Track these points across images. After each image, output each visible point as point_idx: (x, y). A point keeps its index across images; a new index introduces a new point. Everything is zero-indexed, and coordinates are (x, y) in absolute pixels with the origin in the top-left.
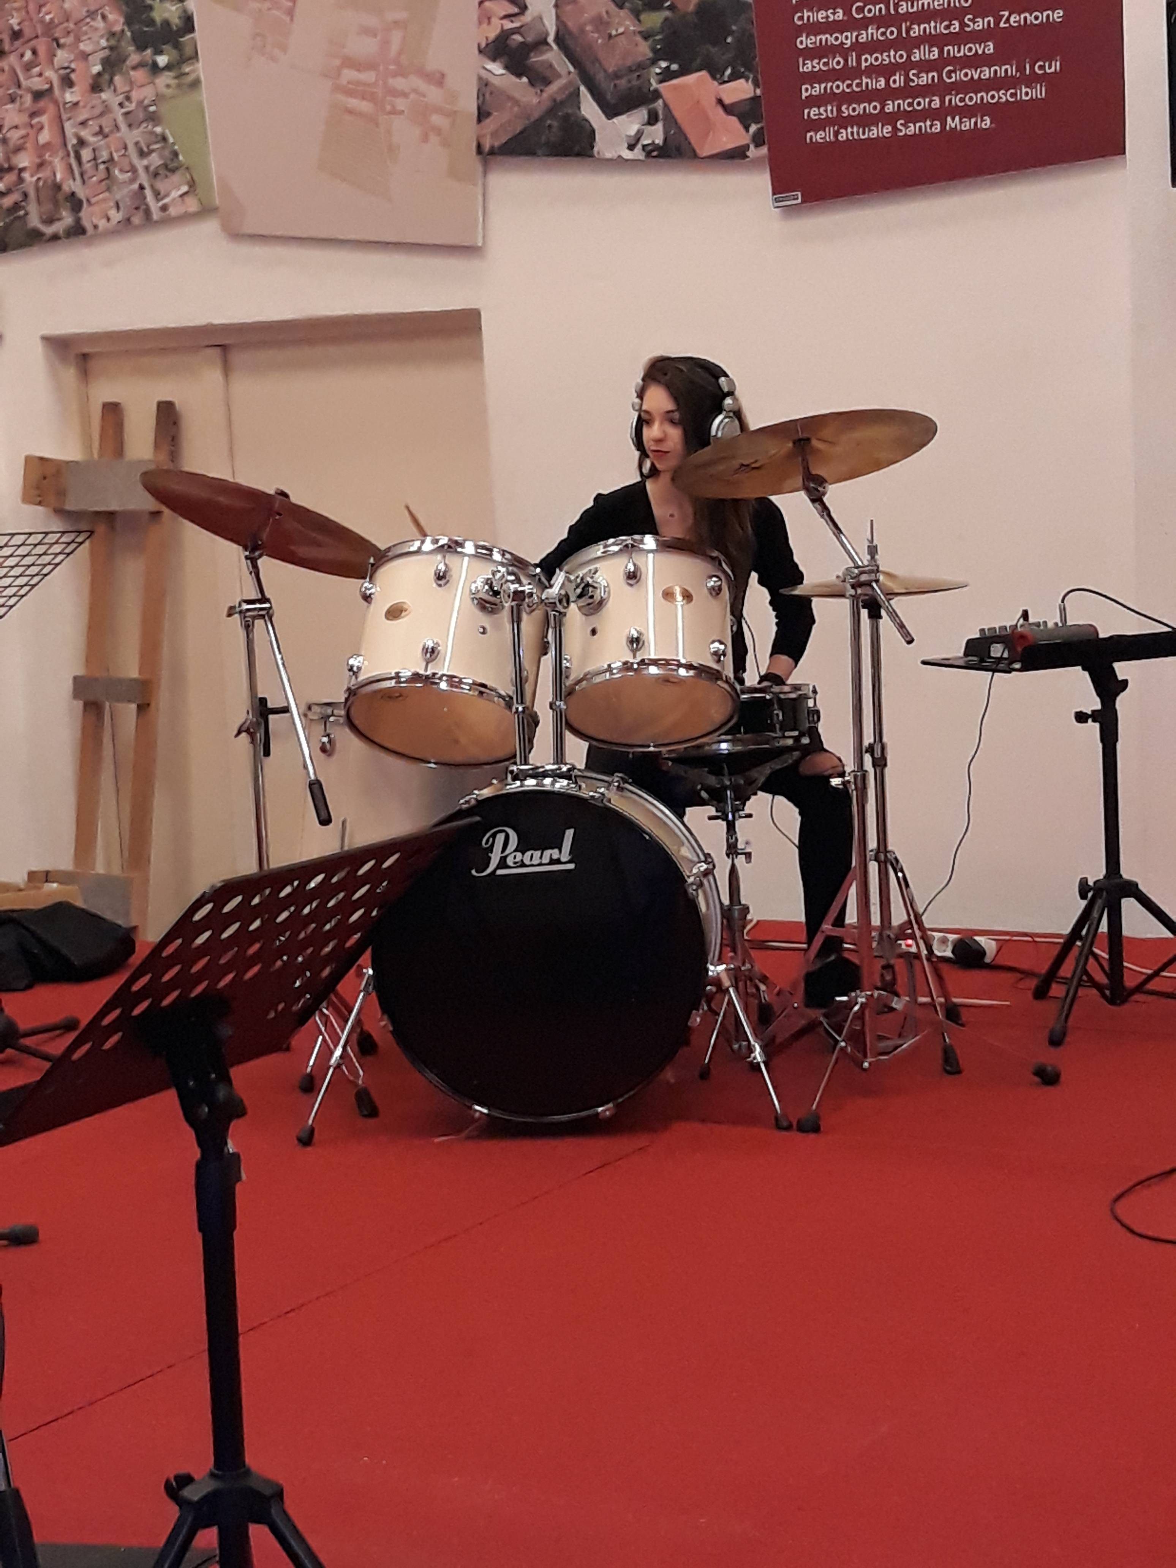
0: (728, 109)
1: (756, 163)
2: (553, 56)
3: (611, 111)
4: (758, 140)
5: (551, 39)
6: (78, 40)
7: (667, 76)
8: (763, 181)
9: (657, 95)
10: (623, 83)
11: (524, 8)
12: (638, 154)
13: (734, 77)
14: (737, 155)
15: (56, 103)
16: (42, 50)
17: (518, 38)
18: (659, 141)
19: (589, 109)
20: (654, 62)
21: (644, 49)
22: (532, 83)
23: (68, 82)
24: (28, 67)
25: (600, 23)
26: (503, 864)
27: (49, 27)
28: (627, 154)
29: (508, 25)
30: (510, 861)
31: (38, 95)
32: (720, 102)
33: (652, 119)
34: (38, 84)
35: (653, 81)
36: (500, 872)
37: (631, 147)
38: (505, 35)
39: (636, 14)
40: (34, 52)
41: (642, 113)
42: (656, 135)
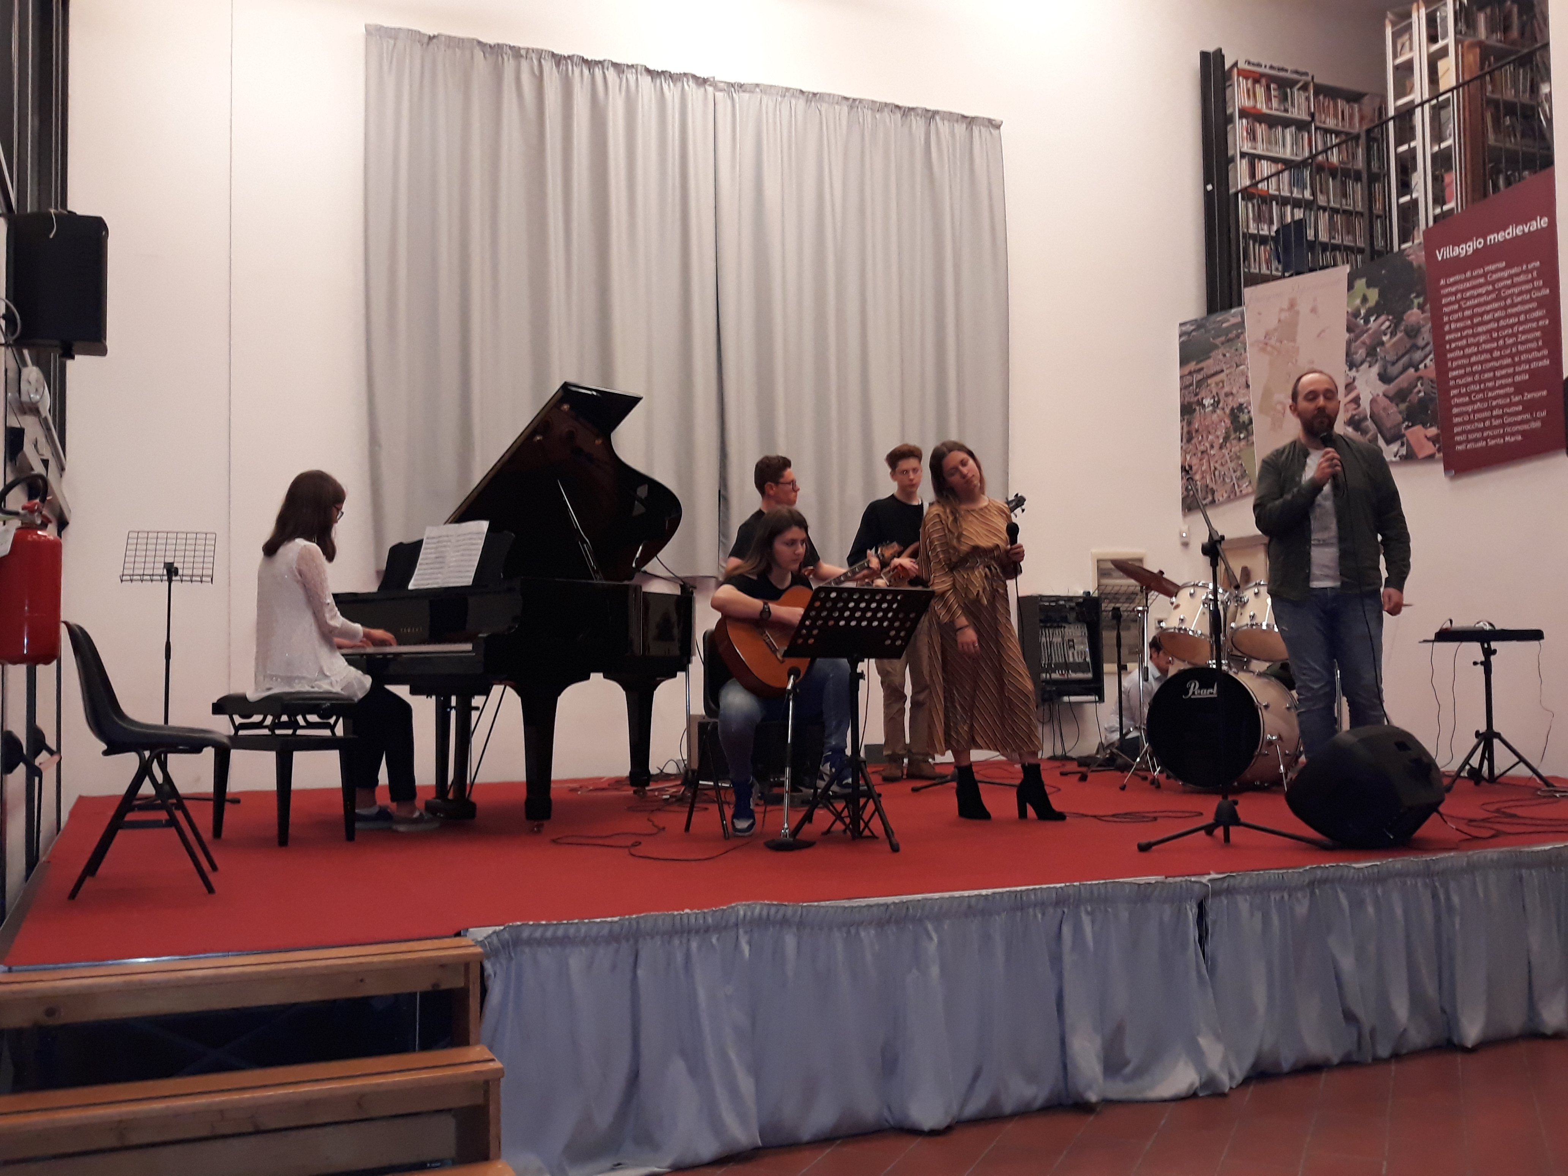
0: (1428, 439)
1: (1438, 461)
2: (1369, 423)
3: (1388, 442)
4: (1439, 450)
5: (1368, 417)
6: (1216, 431)
7: (1408, 427)
8: (1441, 467)
9: (1403, 436)
10: (1392, 431)
11: (1359, 405)
12: (1397, 458)
13: (1431, 426)
14: (1430, 458)
15: (1208, 454)
16: (1205, 436)
17: (1356, 417)
18: (1404, 453)
19: (1381, 442)
20: (1403, 423)
21: (1400, 418)
22: (1362, 434)
23: (1212, 447)
24: (1200, 442)
25: (1384, 409)
26: (1194, 693)
27: (1208, 426)
28: (1394, 459)
29: (1354, 412)
30: (1196, 693)
31: (1202, 452)
32: (1426, 437)
33: (1402, 445)
34: (1202, 448)
35: (1403, 430)
36: (1192, 697)
37: (1395, 456)
38: (1353, 416)
39: (1397, 405)
40: (1202, 436)
41: (1399, 443)
42: (1403, 451)
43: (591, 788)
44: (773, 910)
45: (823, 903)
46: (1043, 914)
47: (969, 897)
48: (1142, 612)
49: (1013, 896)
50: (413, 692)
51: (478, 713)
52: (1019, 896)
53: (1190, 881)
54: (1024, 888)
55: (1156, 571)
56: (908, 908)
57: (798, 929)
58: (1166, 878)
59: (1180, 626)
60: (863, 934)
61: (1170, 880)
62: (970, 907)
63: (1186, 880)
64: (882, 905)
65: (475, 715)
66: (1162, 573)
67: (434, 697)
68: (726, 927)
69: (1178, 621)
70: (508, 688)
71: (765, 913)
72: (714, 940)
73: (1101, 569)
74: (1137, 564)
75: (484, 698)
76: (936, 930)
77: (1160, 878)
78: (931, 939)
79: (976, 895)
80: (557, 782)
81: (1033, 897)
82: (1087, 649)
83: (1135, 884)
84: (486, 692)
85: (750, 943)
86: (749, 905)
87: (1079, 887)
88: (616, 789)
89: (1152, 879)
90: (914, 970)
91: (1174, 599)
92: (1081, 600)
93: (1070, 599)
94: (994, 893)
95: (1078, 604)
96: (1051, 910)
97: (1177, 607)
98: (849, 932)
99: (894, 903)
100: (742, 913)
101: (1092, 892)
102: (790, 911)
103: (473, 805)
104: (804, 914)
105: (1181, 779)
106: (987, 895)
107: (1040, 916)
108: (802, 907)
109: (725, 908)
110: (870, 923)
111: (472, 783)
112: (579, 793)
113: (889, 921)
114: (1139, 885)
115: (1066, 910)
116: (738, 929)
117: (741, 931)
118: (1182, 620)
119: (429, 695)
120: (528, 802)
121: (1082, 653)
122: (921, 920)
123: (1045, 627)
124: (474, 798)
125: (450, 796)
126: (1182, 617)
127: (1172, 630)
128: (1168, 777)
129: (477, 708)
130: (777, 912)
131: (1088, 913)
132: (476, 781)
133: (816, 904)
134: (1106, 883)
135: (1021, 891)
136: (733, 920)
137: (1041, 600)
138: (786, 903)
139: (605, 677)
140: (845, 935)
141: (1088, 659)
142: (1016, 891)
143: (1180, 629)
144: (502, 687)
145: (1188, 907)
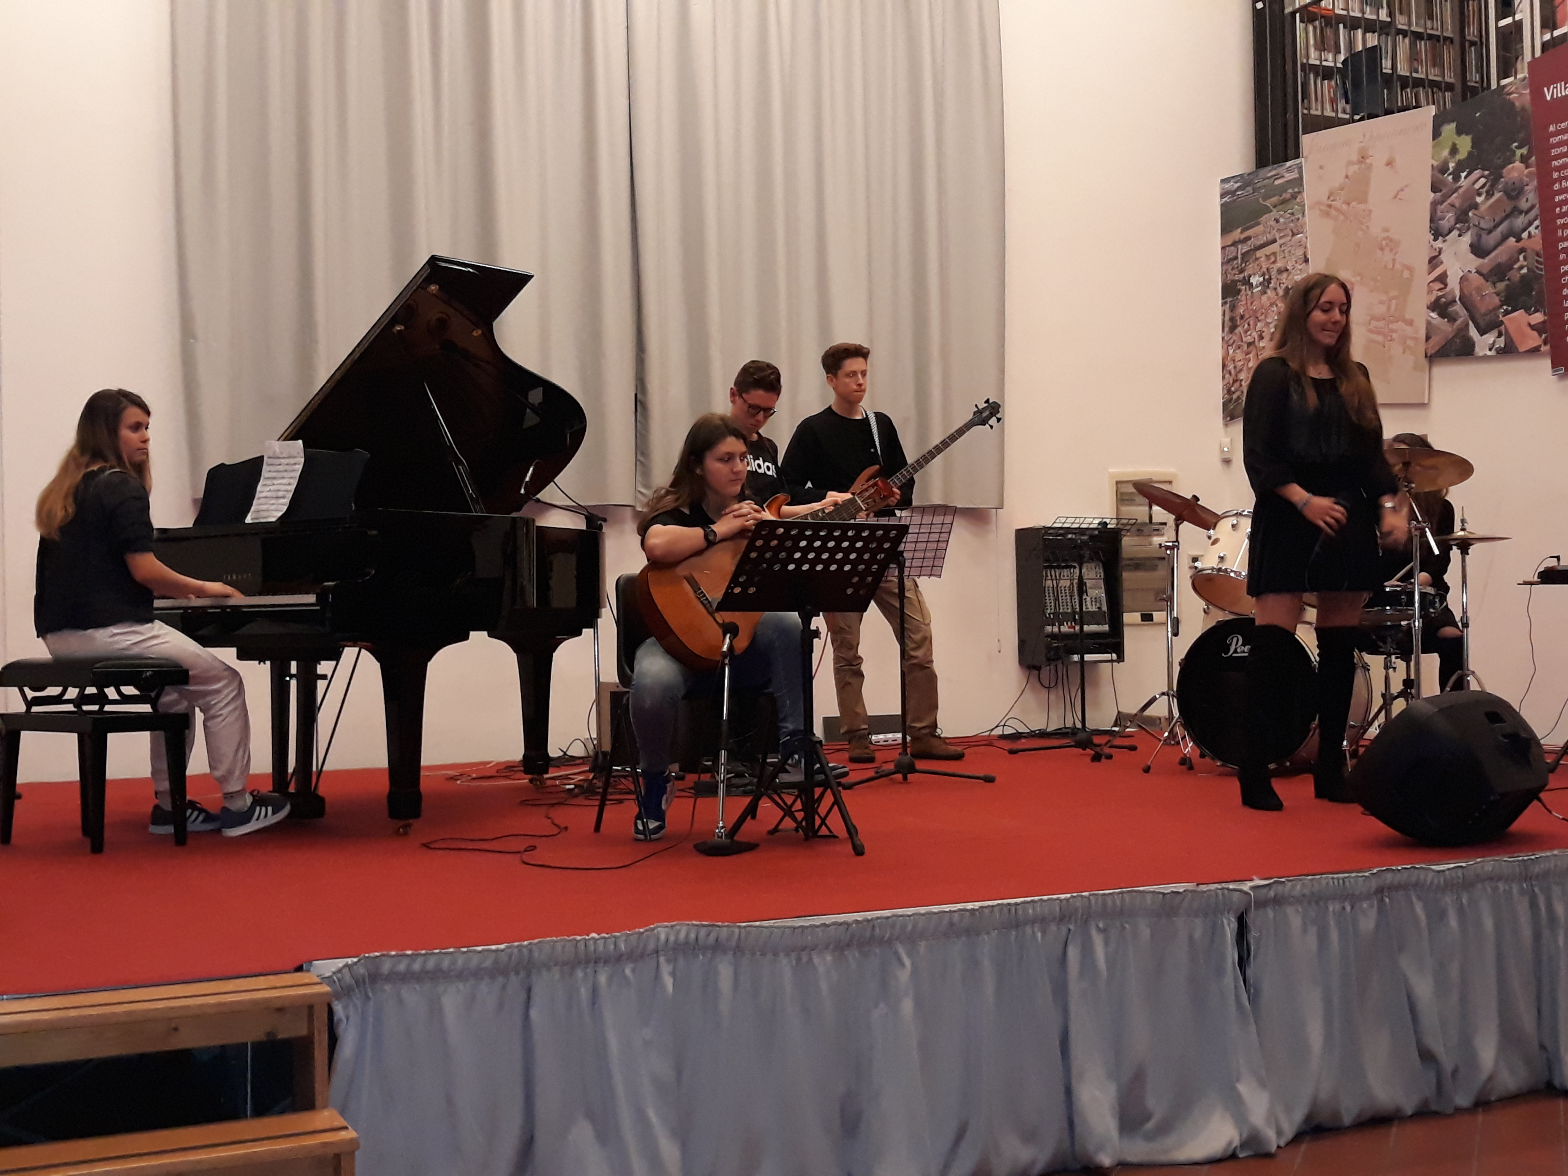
0: (1532, 327)
1: (1543, 355)
2: (1458, 307)
3: (1482, 332)
4: (1545, 342)
5: (1457, 299)
6: (1266, 317)
7: (1507, 313)
8: (1547, 363)
9: (1502, 323)
10: (1487, 318)
11: (1446, 285)
12: (1493, 353)
13: (1536, 311)
14: (1536, 350)
15: (1256, 347)
16: (1251, 323)
17: (1443, 300)
18: (1502, 346)
19: (1473, 332)
20: (1501, 307)
21: (1496, 300)
22: (1448, 321)
23: (1261, 338)
24: (1246, 332)
25: (1479, 289)
26: (1236, 651)
27: (1255, 311)
28: (1489, 353)
29: (1440, 294)
30: (1239, 650)
31: (1249, 344)
32: (1529, 324)
33: (1500, 335)
34: (1249, 339)
35: (1500, 316)
36: (1235, 655)
37: (1490, 350)
38: (1439, 298)
39: (1494, 283)
40: (1249, 325)
41: (1495, 333)
42: (1501, 343)
43: (474, 775)
44: (703, 932)
45: (765, 923)
46: (1044, 933)
47: (950, 911)
48: (1172, 548)
49: (1006, 910)
50: (241, 657)
51: (326, 682)
52: (1013, 909)
53: (1228, 889)
54: (1019, 900)
55: (1189, 497)
56: (874, 927)
57: (734, 954)
58: (1198, 885)
59: (1220, 566)
60: (816, 960)
61: (1203, 888)
62: (951, 924)
63: (1223, 889)
64: (841, 924)
65: (321, 685)
66: (1196, 498)
67: (268, 663)
68: (642, 956)
69: (1217, 560)
70: (363, 651)
71: (693, 936)
72: (628, 971)
73: (1122, 494)
74: (1165, 487)
75: (334, 663)
76: (909, 955)
77: (1191, 886)
78: (903, 965)
79: (960, 910)
80: (429, 768)
81: (1030, 911)
82: (1103, 595)
83: (1159, 893)
84: (336, 656)
85: (673, 974)
86: (672, 926)
87: (1088, 898)
88: (507, 777)
89: (1180, 887)
90: (882, 1005)
91: (1212, 531)
92: (1096, 532)
93: (1081, 531)
94: (981, 907)
95: (1092, 537)
96: (1053, 927)
97: (1215, 542)
98: (799, 960)
99: (857, 921)
100: (663, 937)
101: (1104, 904)
102: (724, 933)
103: (322, 800)
104: (743, 935)
105: (1220, 760)
106: (973, 910)
107: (1039, 935)
108: (739, 927)
109: (641, 930)
110: (827, 947)
111: (320, 772)
112: (458, 782)
113: (848, 945)
114: (1164, 894)
115: (1072, 927)
116: (658, 956)
117: (662, 959)
118: (1222, 559)
119: (261, 660)
120: (390, 795)
121: (1096, 600)
122: (890, 942)
123: (1051, 567)
124: (322, 791)
125: (292, 789)
126: (1222, 555)
127: (1210, 571)
128: (1202, 756)
129: (324, 677)
130: (708, 935)
131: (1099, 929)
132: (325, 768)
133: (757, 923)
134: (1122, 893)
135: (1016, 904)
136: (651, 946)
137: (1046, 534)
138: (720, 923)
139: (489, 636)
140: (794, 962)
141: (1105, 608)
142: (1009, 904)
143: (1219, 570)
144: (357, 649)
145: (1225, 921)
